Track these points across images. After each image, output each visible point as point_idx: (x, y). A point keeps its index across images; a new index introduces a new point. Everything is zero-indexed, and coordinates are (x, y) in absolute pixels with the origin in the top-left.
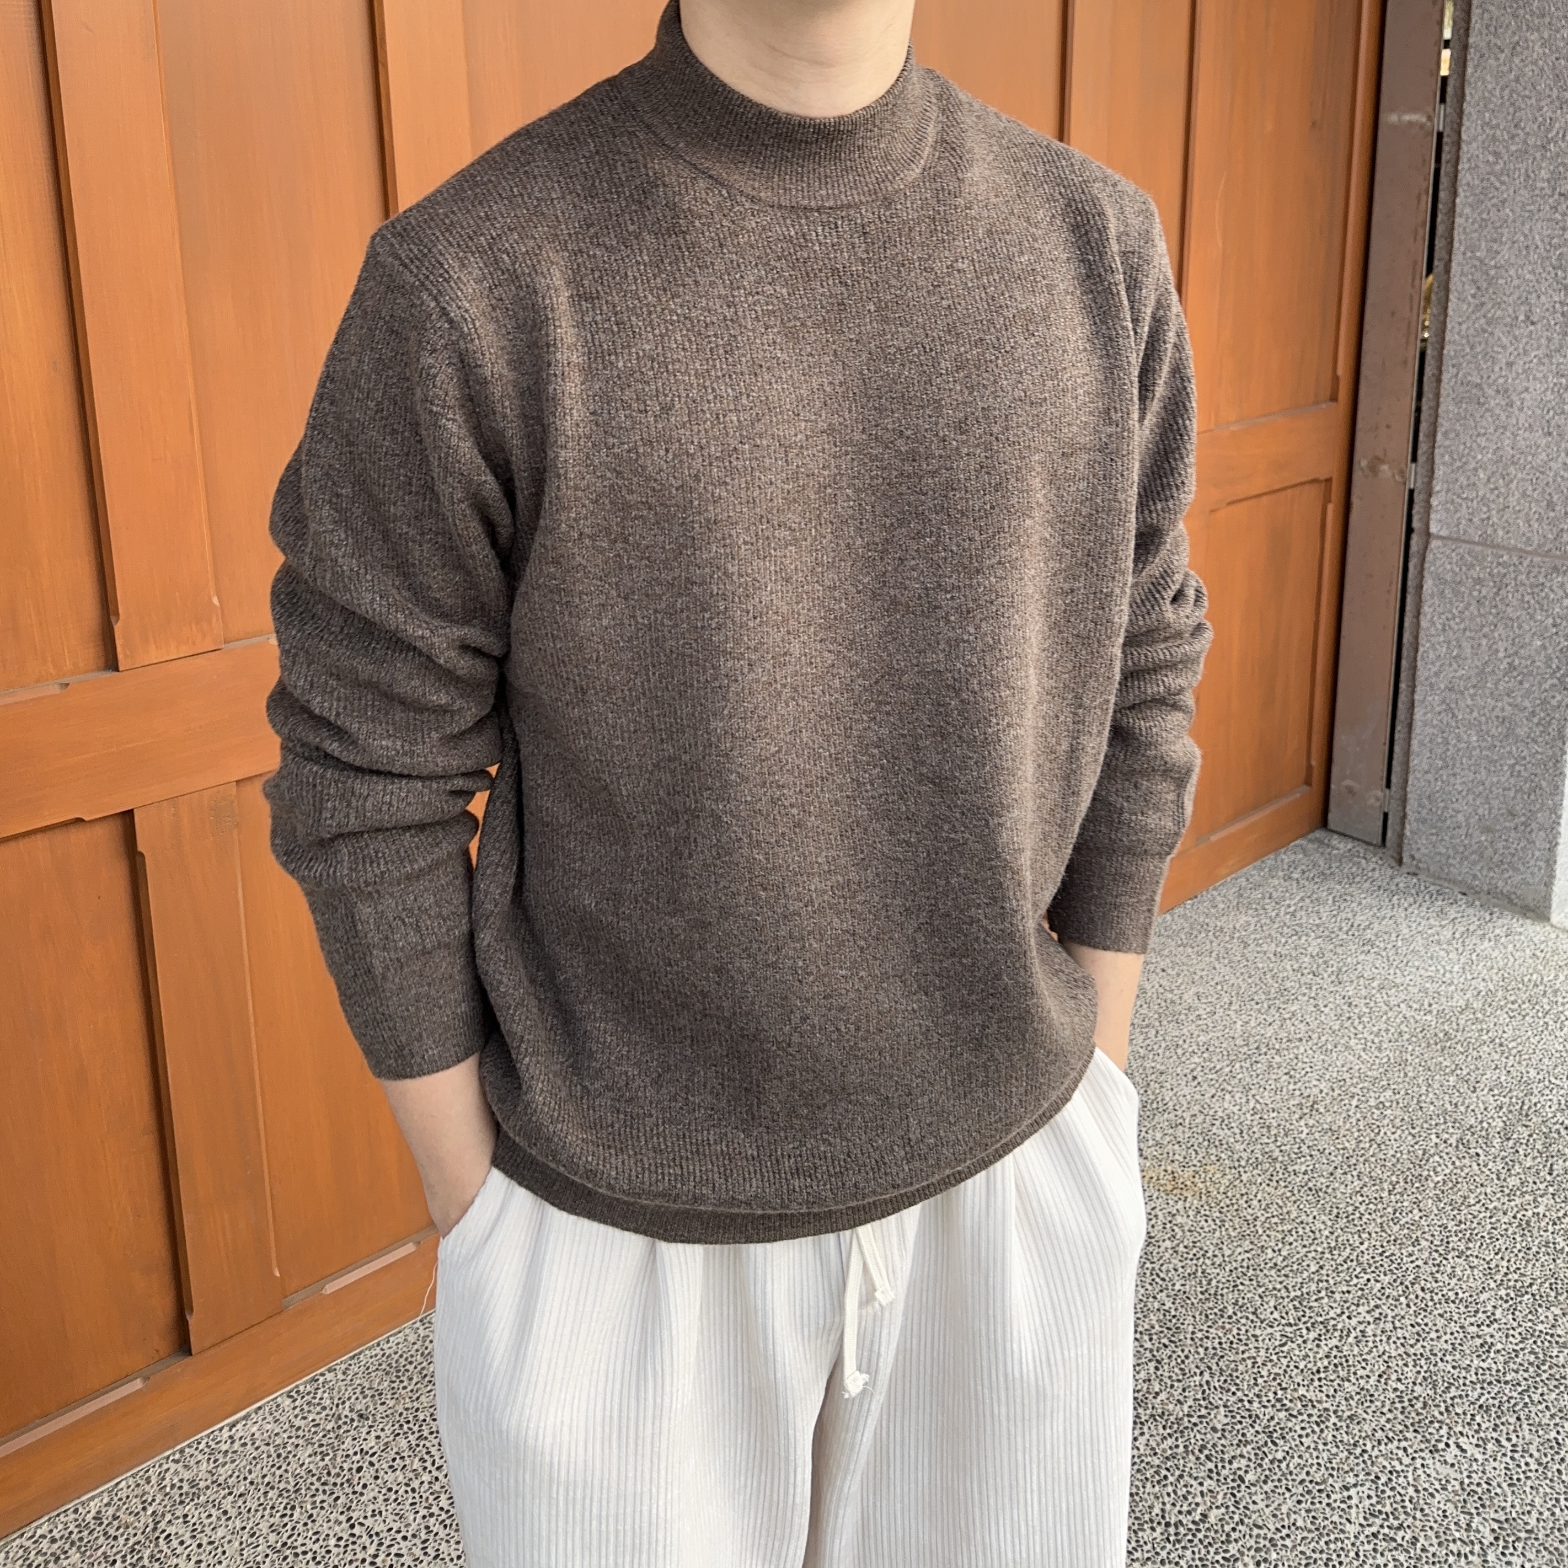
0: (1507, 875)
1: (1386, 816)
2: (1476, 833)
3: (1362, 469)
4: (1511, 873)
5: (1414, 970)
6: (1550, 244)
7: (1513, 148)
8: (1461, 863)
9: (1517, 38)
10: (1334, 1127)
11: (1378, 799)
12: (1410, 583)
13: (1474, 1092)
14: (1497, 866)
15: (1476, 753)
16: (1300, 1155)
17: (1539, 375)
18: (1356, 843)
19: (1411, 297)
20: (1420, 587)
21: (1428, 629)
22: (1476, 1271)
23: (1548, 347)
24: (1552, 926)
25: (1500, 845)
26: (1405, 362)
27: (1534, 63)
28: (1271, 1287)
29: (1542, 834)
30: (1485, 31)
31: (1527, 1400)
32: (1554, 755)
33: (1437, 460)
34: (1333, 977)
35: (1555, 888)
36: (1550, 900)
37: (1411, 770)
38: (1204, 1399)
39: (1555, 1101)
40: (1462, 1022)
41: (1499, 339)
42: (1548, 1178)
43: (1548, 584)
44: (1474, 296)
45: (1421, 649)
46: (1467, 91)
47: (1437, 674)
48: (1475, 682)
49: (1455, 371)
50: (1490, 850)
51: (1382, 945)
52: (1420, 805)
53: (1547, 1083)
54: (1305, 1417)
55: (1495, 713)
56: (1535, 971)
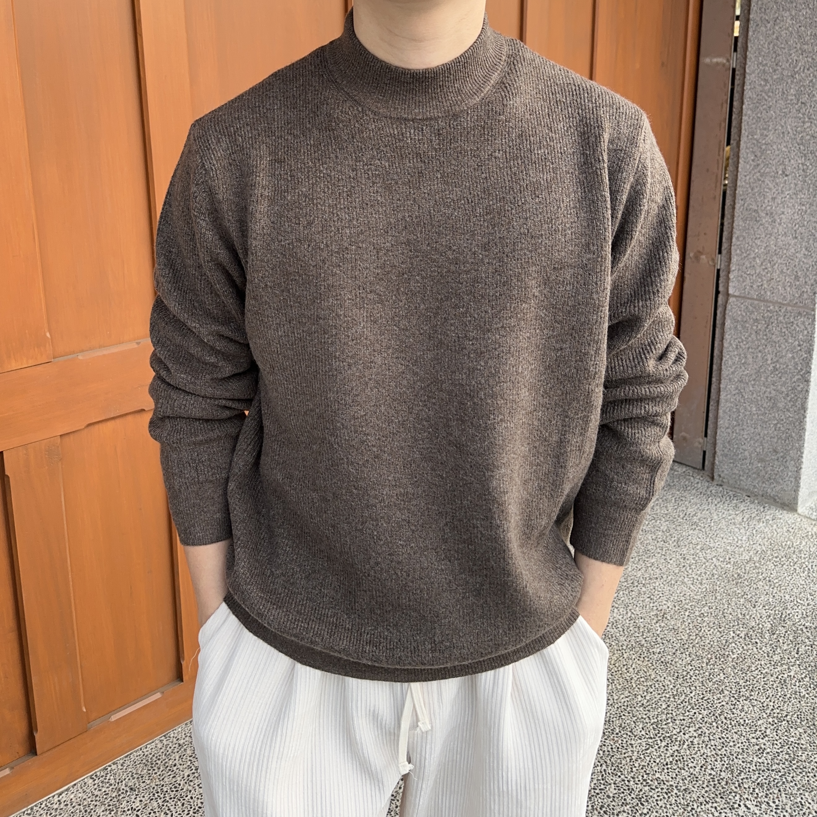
0: (772, 486)
1: (704, 452)
2: (756, 462)
3: (691, 258)
4: (775, 484)
5: (720, 539)
6: (796, 131)
7: (775, 77)
8: (747, 480)
9: (777, 15)
10: (676, 628)
11: (700, 443)
12: (718, 322)
13: (754, 607)
14: (767, 481)
15: (755, 417)
16: (656, 643)
17: (790, 205)
18: (688, 468)
19: (718, 160)
20: (723, 324)
21: (728, 348)
22: (755, 708)
23: (795, 189)
24: (798, 514)
25: (769, 469)
26: (715, 198)
27: (787, 29)
28: (640, 717)
29: (792, 462)
30: (759, 11)
31: (784, 780)
32: (799, 418)
33: (733, 253)
34: (675, 543)
35: (800, 493)
36: (797, 499)
37: (719, 427)
38: (603, 780)
39: (800, 613)
40: (748, 568)
41: (768, 185)
42: (796, 656)
43: (796, 322)
44: (753, 160)
45: (724, 359)
46: (749, 45)
47: (733, 373)
48: (754, 377)
49: (743, 202)
50: (763, 472)
51: (702, 525)
52: (724, 447)
53: (795, 602)
54: (659, 790)
55: (766, 395)
56: (789, 539)
